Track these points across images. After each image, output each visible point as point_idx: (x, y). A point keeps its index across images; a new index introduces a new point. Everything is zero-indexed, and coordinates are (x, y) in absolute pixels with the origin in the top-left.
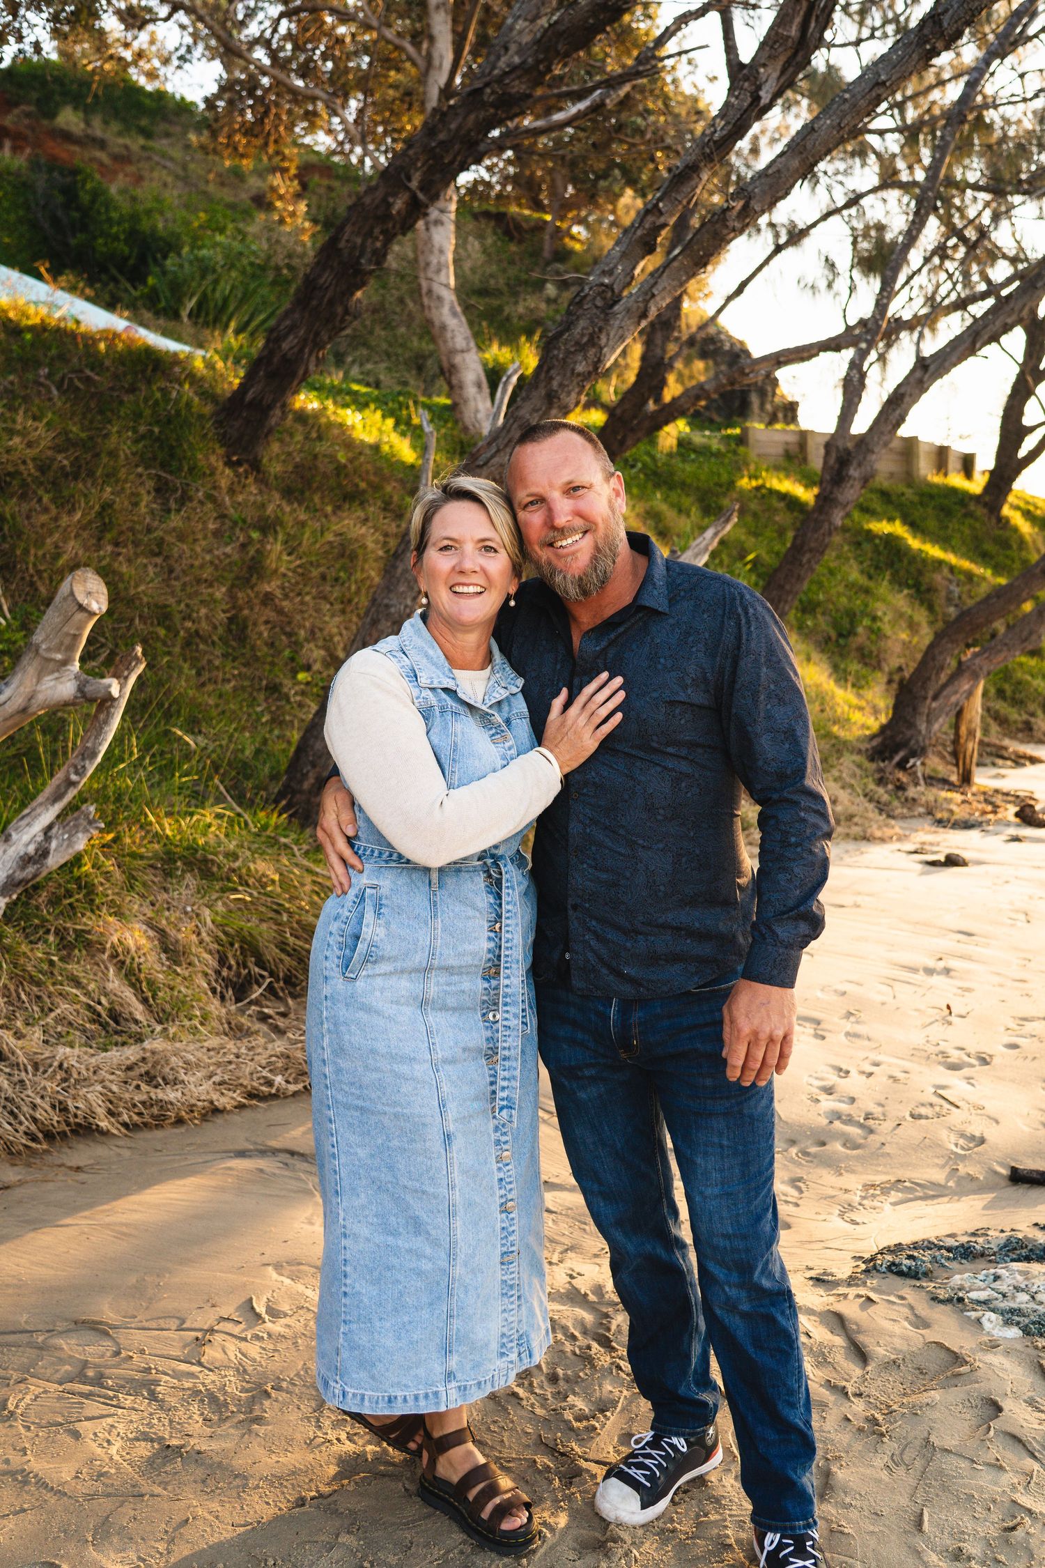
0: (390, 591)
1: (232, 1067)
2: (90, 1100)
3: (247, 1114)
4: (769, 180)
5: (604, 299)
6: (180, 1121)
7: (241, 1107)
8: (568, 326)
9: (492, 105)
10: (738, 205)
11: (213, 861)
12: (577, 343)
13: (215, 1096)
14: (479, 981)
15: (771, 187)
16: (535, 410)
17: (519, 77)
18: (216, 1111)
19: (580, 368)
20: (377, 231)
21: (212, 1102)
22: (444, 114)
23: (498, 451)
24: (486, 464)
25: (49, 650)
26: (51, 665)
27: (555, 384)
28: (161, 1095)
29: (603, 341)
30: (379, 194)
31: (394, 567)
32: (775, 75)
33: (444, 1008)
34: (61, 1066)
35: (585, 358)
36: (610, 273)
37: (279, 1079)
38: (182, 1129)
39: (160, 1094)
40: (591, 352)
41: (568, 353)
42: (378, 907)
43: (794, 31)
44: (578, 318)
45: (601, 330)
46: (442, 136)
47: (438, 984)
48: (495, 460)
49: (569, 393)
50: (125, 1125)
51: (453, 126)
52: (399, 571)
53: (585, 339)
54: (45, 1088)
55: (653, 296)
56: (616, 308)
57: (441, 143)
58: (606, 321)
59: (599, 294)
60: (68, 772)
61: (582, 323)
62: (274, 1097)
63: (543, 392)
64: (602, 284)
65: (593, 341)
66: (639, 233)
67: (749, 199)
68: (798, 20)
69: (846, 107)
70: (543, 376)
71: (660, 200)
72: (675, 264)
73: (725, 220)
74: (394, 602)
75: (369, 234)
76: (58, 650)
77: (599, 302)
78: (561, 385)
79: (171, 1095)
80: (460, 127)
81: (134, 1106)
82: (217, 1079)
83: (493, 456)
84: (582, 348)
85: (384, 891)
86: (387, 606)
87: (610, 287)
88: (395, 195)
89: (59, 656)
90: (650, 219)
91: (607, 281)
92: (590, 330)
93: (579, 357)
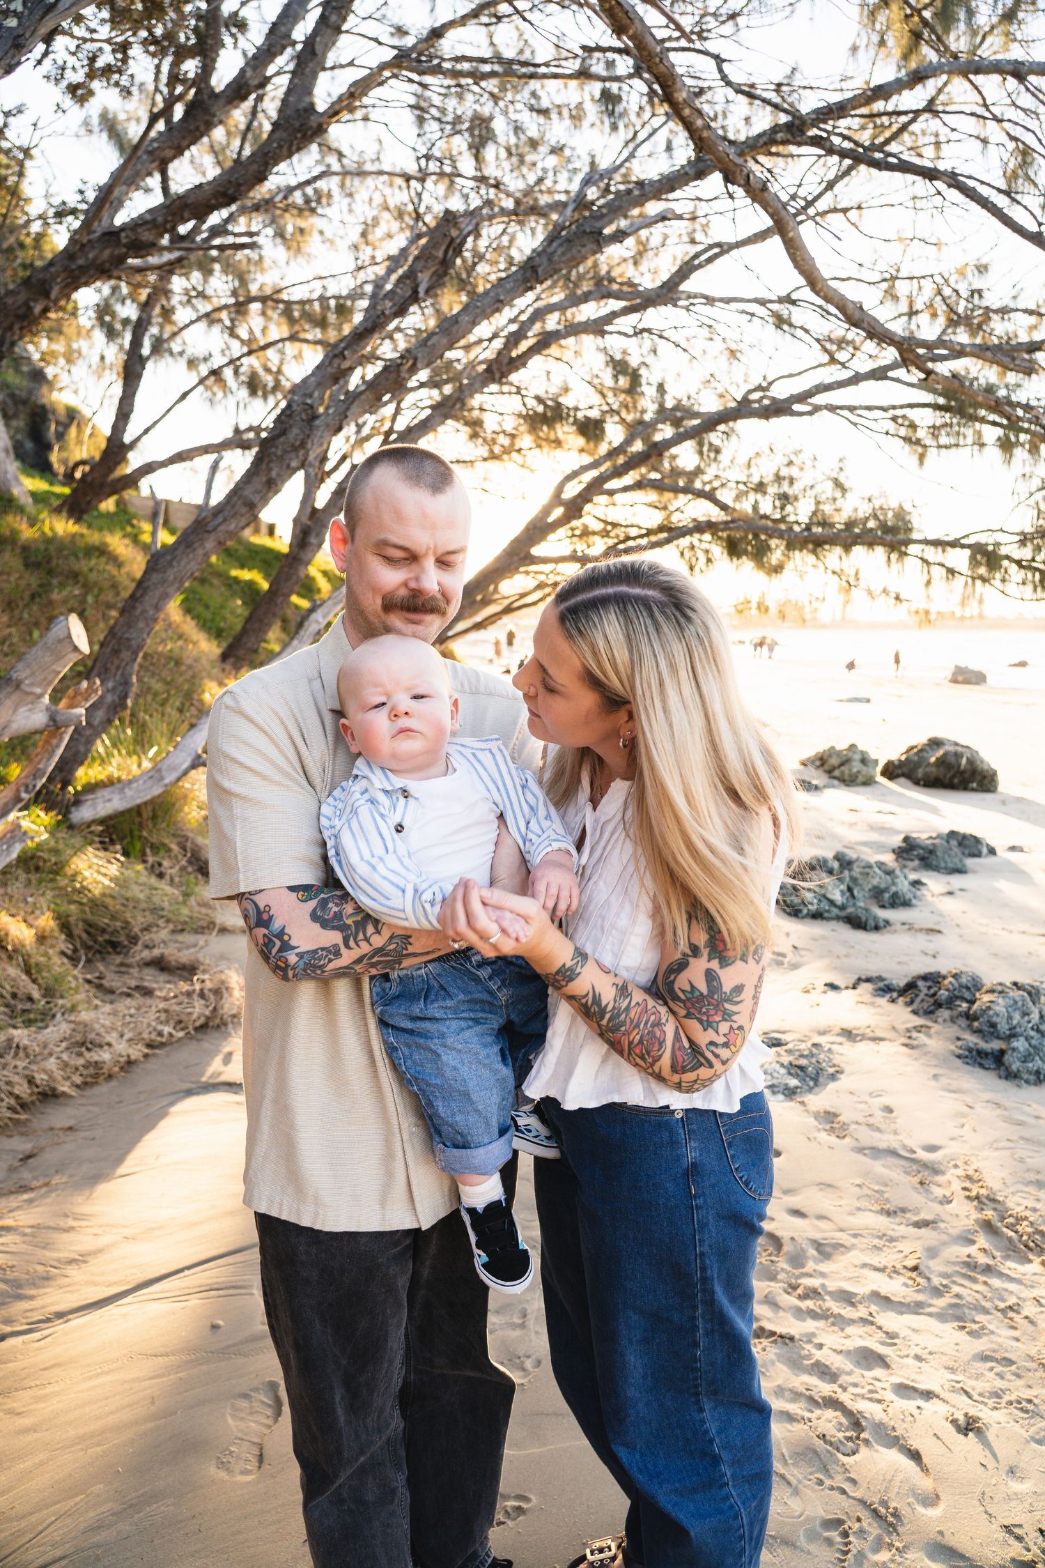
0: (130, 627)
1: (132, 1025)
2: (50, 1069)
3: (152, 1060)
4: (427, 349)
5: (307, 415)
6: (110, 1077)
7: (146, 1056)
9: (125, 246)
10: (411, 362)
11: (40, 857)
13: (131, 1051)
15: (429, 353)
17: (149, 230)
18: (130, 1063)
20: (16, 327)
21: (128, 1056)
22: (83, 246)
23: (225, 520)
25: (32, 684)
26: (30, 698)
27: (274, 474)
28: (96, 1058)
29: (309, 446)
30: (22, 297)
31: (134, 608)
32: (426, 279)
34: (18, 1046)
36: (311, 396)
37: (167, 1030)
38: (114, 1083)
39: (94, 1056)
40: (301, 453)
41: (285, 452)
43: (440, 254)
44: (291, 426)
45: (308, 437)
46: (81, 262)
48: (222, 528)
50: (77, 1086)
51: (91, 256)
52: (138, 612)
53: (298, 443)
54: (15, 1067)
55: (346, 417)
56: (317, 422)
57: (80, 267)
58: (312, 431)
59: (305, 410)
60: (18, 791)
61: (295, 431)
63: (264, 479)
64: (307, 404)
65: (303, 445)
66: (330, 370)
67: (415, 359)
68: (443, 248)
69: (478, 311)
70: (264, 466)
71: (345, 349)
72: (363, 397)
73: (399, 372)
74: (134, 635)
75: (10, 328)
76: (39, 684)
77: (304, 417)
78: (278, 475)
79: (105, 1056)
80: (95, 258)
81: (77, 1069)
82: (127, 1037)
83: (220, 524)
84: (295, 449)
86: (128, 640)
87: (311, 406)
88: (35, 301)
89: (38, 690)
90: (336, 361)
91: (309, 401)
92: (301, 437)
93: (293, 455)
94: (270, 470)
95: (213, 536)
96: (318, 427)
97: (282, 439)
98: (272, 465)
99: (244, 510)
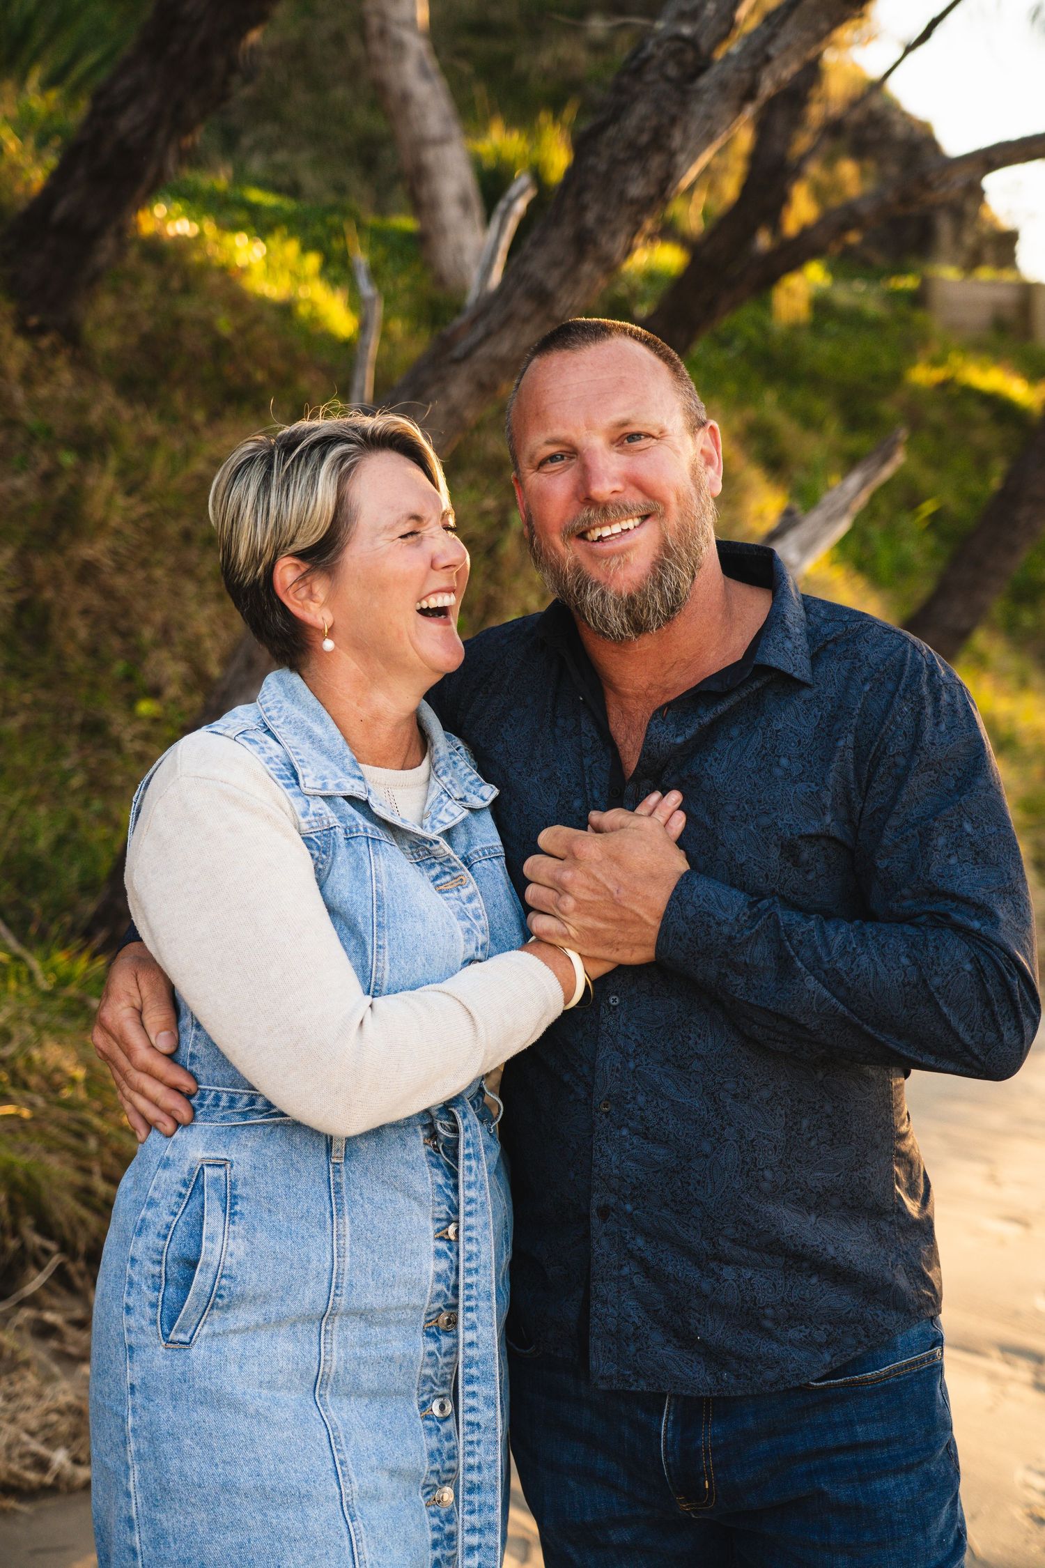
5: (680, 64)
8: (617, 114)
12: (631, 145)
14: (420, 1338)
16: (555, 264)
19: (636, 189)
23: (488, 335)
24: (467, 355)
27: (590, 217)
29: (677, 139)
33: (356, 1391)
35: (645, 171)
36: (693, 17)
40: (656, 162)
41: (615, 163)
42: (230, 1202)
44: (634, 99)
45: (673, 120)
47: (345, 1343)
48: (484, 351)
49: (614, 235)
53: (645, 138)
55: (768, 59)
56: (704, 81)
58: (684, 104)
59: (675, 55)
61: (641, 109)
62: (49, 1491)
64: (679, 38)
65: (658, 141)
77: (672, 70)
78: (602, 221)
84: (639, 153)
85: (240, 1171)
87: (691, 42)
91: (686, 30)
92: (654, 122)
93: (634, 170)
94: (582, 209)
95: (464, 372)
96: (699, 92)
97: (611, 132)
98: (588, 197)
99: (525, 308)
